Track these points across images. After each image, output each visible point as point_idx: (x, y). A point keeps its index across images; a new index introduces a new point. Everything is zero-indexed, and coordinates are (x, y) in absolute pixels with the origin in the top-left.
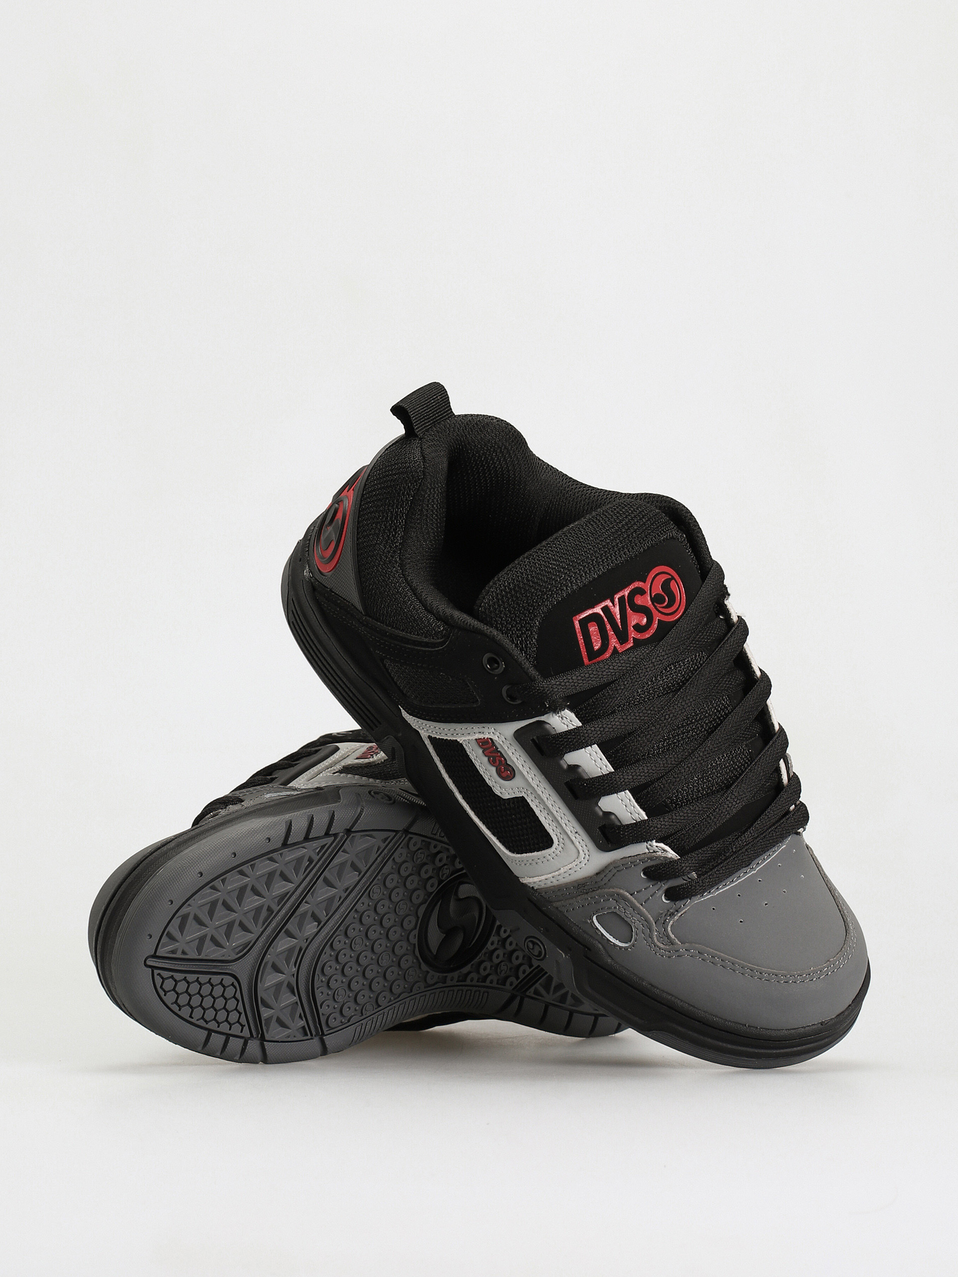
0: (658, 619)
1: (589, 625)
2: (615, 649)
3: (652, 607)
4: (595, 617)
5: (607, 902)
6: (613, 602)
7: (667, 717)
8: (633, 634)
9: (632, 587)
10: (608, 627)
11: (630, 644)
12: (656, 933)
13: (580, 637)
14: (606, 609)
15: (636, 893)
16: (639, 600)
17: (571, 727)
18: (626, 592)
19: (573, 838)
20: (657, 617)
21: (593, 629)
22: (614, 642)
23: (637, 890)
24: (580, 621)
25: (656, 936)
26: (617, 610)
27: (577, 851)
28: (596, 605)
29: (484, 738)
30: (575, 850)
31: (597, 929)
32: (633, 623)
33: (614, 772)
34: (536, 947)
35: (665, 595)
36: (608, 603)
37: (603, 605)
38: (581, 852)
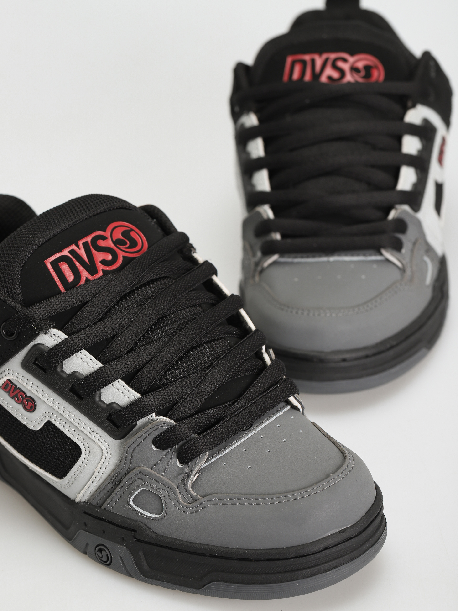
0: (123, 257)
1: (60, 265)
2: (87, 280)
3: (115, 248)
4: (64, 259)
5: (135, 482)
6: (78, 246)
7: (141, 318)
8: (101, 267)
9: (93, 235)
10: (78, 264)
11: (101, 274)
12: (181, 496)
13: (54, 274)
14: (72, 252)
15: (154, 467)
16: (102, 243)
17: (60, 340)
18: (89, 239)
19: (93, 438)
20: (121, 255)
21: (65, 267)
22: (85, 274)
23: (154, 463)
24: (51, 263)
25: (182, 498)
26: (82, 252)
27: (101, 449)
28: (63, 250)
29: (5, 382)
30: (99, 449)
31: (136, 511)
32: (100, 259)
33: (103, 366)
34: (103, 552)
35: (126, 240)
36: (74, 247)
37: (69, 249)
38: (103, 447)
